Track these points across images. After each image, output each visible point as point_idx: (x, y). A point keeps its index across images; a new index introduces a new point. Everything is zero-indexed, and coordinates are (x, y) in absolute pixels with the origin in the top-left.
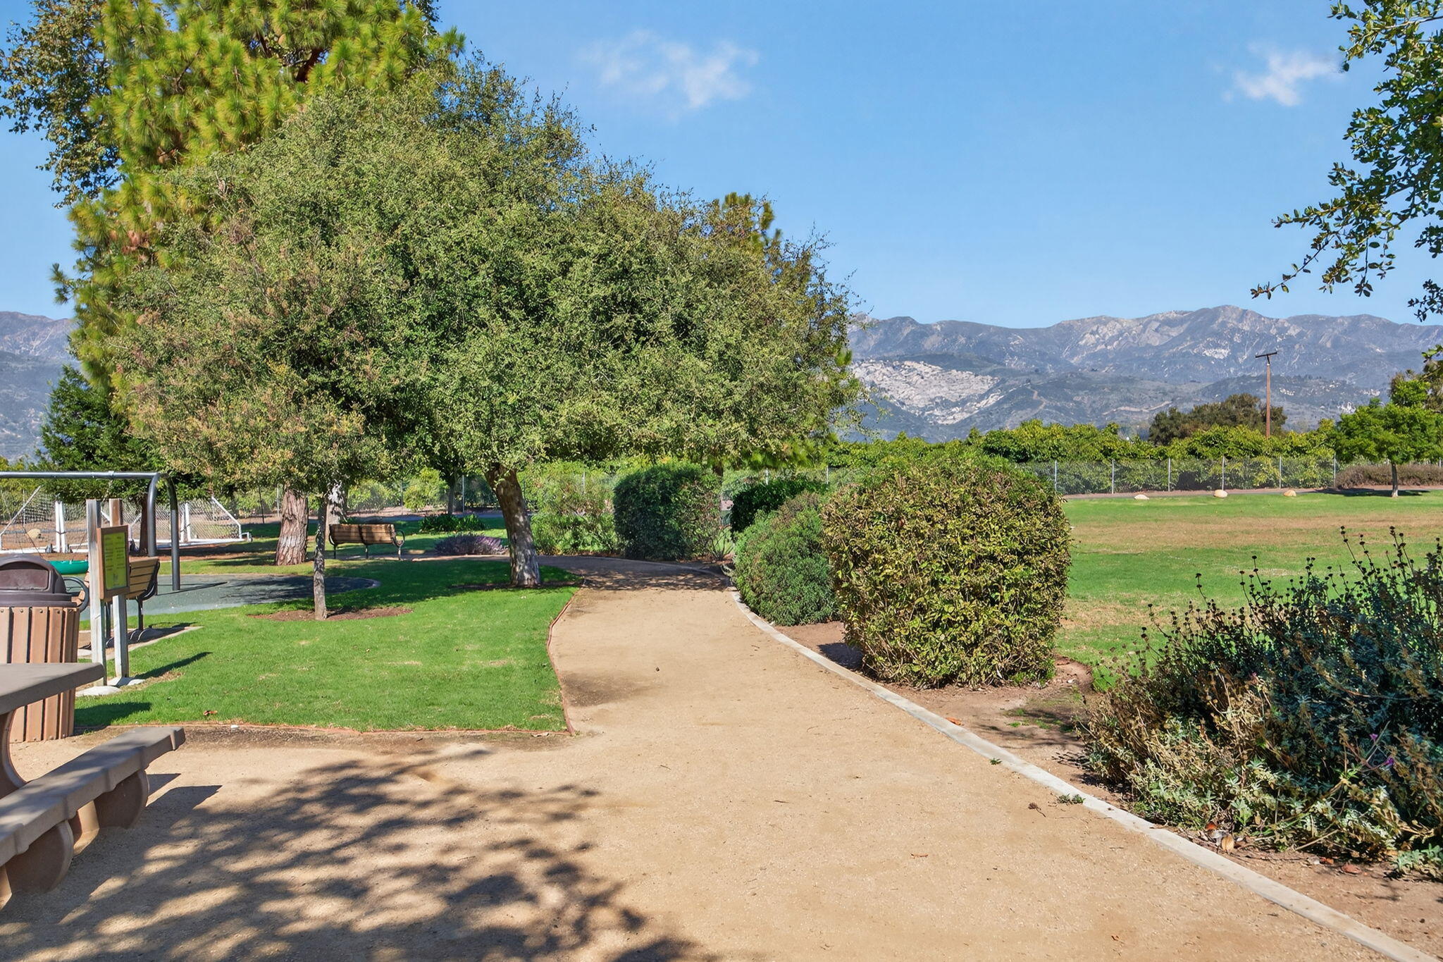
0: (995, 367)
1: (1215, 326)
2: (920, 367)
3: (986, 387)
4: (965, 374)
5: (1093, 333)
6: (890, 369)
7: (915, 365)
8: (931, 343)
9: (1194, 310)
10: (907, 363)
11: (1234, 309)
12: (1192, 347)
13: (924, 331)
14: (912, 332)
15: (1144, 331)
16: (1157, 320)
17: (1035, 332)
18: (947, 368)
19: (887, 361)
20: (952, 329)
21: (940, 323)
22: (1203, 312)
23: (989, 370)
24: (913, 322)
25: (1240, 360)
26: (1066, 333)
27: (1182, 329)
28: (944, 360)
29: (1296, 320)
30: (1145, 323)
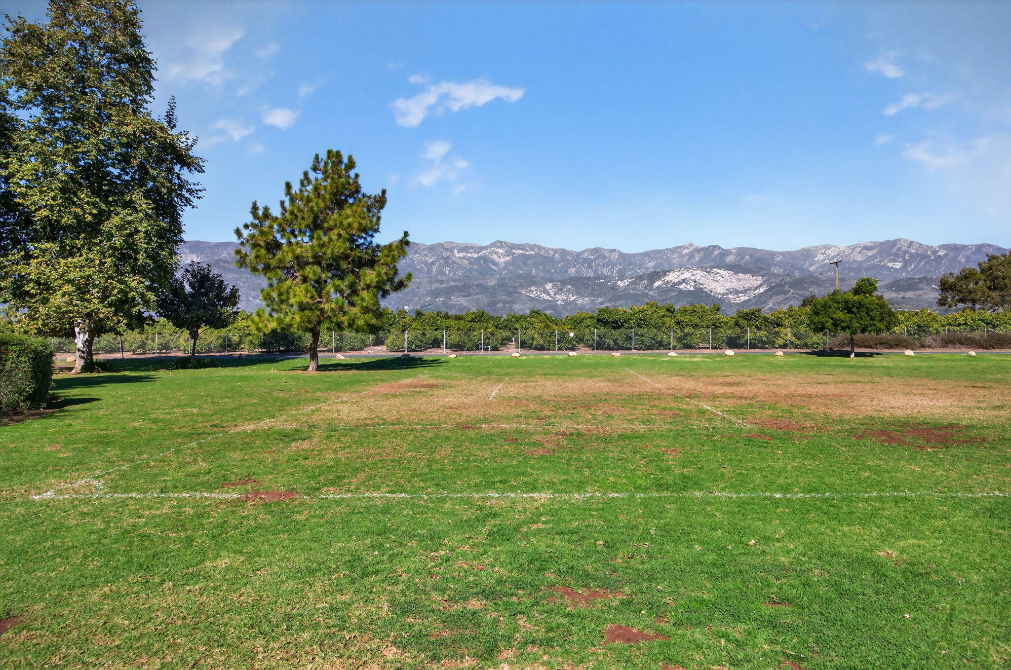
0: (764, 272)
1: (894, 250)
2: (722, 272)
3: (759, 283)
4: (747, 276)
5: (822, 254)
6: (705, 273)
7: (719, 271)
8: (730, 259)
9: (882, 241)
10: (715, 270)
11: (906, 241)
12: (881, 261)
13: (725, 253)
14: (719, 253)
15: (852, 252)
16: (860, 247)
17: (789, 253)
18: (736, 273)
19: (704, 269)
20: (741, 252)
21: (735, 249)
22: (888, 242)
23: (761, 273)
24: (719, 248)
25: (909, 269)
26: (807, 254)
27: (875, 252)
28: (736, 268)
29: (943, 247)
30: (853, 248)
